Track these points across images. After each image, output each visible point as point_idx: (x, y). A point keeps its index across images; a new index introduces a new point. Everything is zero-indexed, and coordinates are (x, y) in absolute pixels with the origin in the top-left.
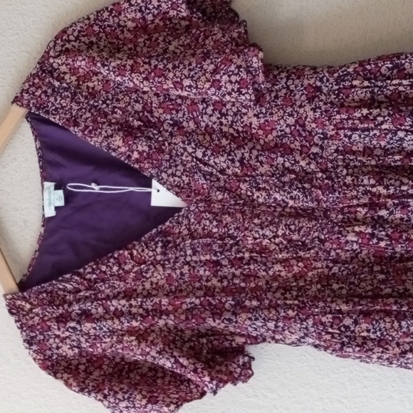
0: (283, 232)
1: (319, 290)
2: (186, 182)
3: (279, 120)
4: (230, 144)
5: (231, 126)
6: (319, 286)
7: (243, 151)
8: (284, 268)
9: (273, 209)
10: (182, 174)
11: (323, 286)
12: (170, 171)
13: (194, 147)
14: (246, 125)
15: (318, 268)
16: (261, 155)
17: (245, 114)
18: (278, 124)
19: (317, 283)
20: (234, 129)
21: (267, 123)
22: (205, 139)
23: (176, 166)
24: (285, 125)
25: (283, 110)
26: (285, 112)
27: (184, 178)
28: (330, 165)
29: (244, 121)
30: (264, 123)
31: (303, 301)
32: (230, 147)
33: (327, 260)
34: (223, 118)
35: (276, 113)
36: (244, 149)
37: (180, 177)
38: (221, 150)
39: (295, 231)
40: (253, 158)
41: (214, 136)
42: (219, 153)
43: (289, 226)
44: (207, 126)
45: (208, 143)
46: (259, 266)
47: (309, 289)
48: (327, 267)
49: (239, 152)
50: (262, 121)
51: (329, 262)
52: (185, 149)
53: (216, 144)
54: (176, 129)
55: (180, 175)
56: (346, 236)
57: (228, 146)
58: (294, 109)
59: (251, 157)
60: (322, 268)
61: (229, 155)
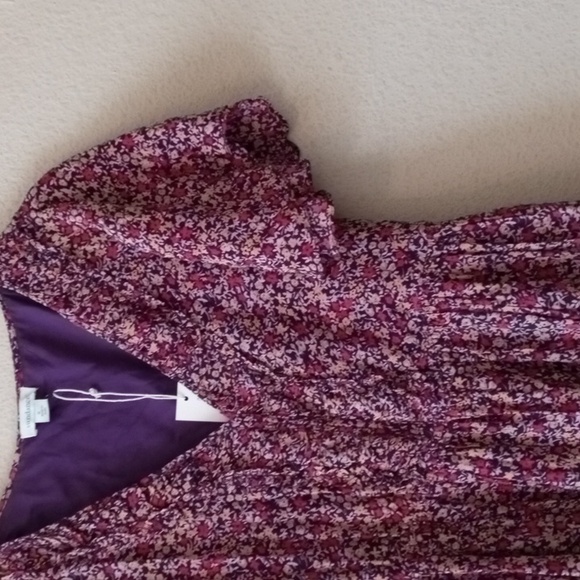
0: (367, 458)
1: (419, 544)
2: (226, 387)
3: (358, 298)
4: (289, 331)
5: (290, 306)
6: (420, 538)
7: (307, 342)
8: (369, 511)
9: (351, 424)
10: (221, 375)
11: (425, 538)
12: (203, 371)
13: (238, 336)
14: (311, 304)
15: (418, 511)
16: (333, 347)
17: (310, 289)
18: (358, 304)
19: (417, 533)
20: (295, 311)
21: (341, 302)
22: (253, 325)
23: (212, 363)
24: (367, 305)
25: (364, 284)
26: (366, 287)
27: (223, 380)
29: (308, 300)
30: (337, 302)
31: (397, 560)
32: (290, 336)
33: (431, 498)
34: (279, 294)
35: (354, 288)
36: (310, 339)
37: (217, 379)
38: (276, 340)
39: (384, 456)
40: (322, 351)
41: (266, 320)
42: (273, 345)
43: (375, 449)
44: (256, 305)
45: (258, 331)
46: (333, 508)
47: (405, 543)
48: (431, 509)
49: (302, 343)
50: (334, 299)
51: (433, 501)
52: (224, 339)
53: (269, 332)
54: (211, 310)
55: (217, 376)
56: (457, 464)
57: (287, 335)
58: (379, 282)
59: (318, 350)
60: (423, 510)
61: (288, 347)
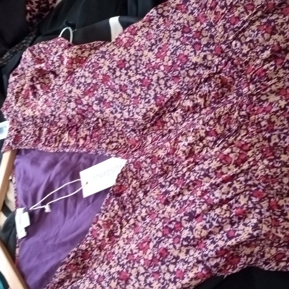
2: (122, 144)
3: (168, 41)
4: (142, 89)
5: (137, 73)
6: (266, 162)
7: (153, 88)
10: (118, 138)
11: (270, 160)
13: (120, 111)
15: (255, 143)
16: (167, 80)
17: (141, 56)
18: (170, 45)
19: (262, 159)
20: (140, 74)
21: (160, 50)
22: (124, 98)
23: (112, 134)
24: (175, 41)
25: (168, 30)
26: (170, 31)
27: (120, 141)
28: (224, 47)
30: (159, 52)
32: (144, 91)
33: (261, 132)
35: (163, 36)
36: (153, 85)
37: (117, 142)
38: (139, 99)
40: (163, 88)
41: (129, 91)
42: (138, 103)
44: (120, 86)
45: (129, 101)
47: (256, 170)
48: (265, 139)
49: (151, 90)
50: (156, 51)
51: (264, 133)
52: (115, 118)
53: (134, 97)
54: (102, 104)
55: (116, 140)
56: (267, 100)
57: (142, 92)
58: (175, 24)
59: (161, 88)
60: (259, 142)
61: (145, 98)
